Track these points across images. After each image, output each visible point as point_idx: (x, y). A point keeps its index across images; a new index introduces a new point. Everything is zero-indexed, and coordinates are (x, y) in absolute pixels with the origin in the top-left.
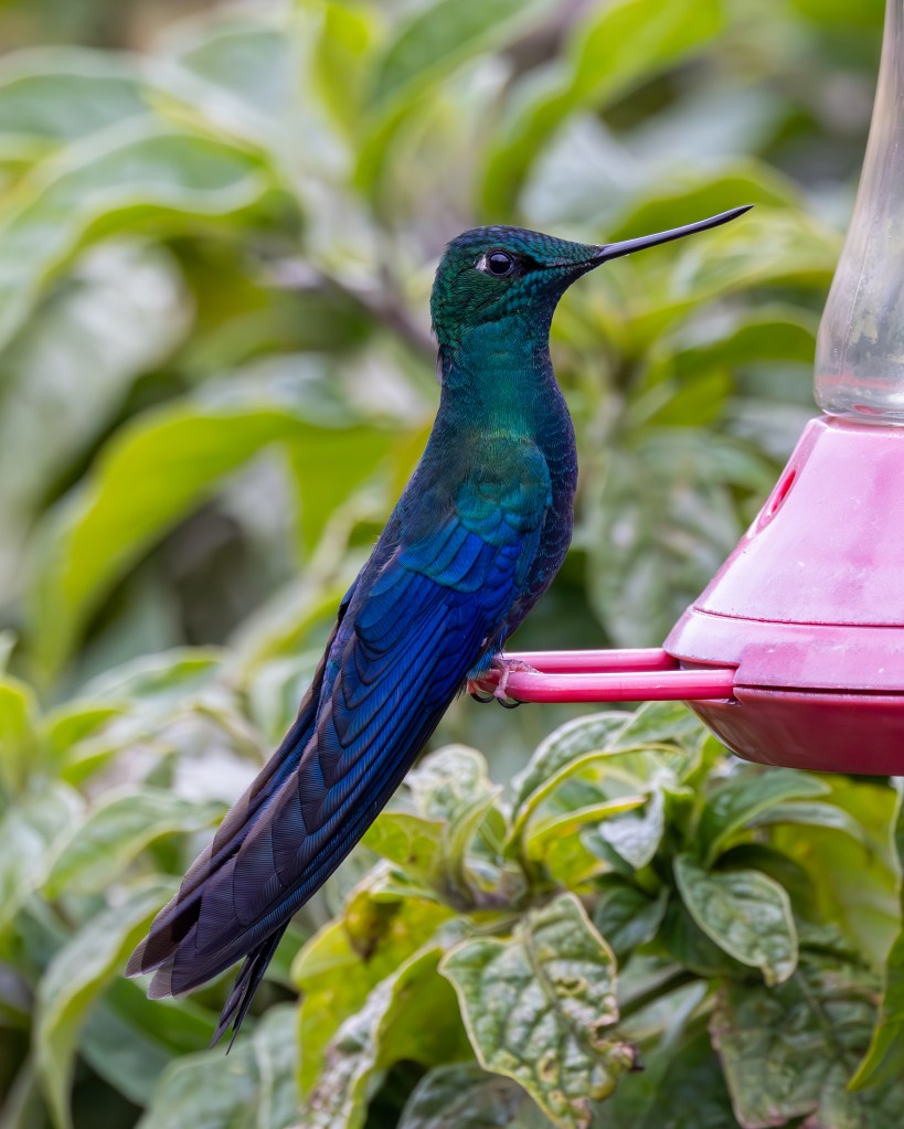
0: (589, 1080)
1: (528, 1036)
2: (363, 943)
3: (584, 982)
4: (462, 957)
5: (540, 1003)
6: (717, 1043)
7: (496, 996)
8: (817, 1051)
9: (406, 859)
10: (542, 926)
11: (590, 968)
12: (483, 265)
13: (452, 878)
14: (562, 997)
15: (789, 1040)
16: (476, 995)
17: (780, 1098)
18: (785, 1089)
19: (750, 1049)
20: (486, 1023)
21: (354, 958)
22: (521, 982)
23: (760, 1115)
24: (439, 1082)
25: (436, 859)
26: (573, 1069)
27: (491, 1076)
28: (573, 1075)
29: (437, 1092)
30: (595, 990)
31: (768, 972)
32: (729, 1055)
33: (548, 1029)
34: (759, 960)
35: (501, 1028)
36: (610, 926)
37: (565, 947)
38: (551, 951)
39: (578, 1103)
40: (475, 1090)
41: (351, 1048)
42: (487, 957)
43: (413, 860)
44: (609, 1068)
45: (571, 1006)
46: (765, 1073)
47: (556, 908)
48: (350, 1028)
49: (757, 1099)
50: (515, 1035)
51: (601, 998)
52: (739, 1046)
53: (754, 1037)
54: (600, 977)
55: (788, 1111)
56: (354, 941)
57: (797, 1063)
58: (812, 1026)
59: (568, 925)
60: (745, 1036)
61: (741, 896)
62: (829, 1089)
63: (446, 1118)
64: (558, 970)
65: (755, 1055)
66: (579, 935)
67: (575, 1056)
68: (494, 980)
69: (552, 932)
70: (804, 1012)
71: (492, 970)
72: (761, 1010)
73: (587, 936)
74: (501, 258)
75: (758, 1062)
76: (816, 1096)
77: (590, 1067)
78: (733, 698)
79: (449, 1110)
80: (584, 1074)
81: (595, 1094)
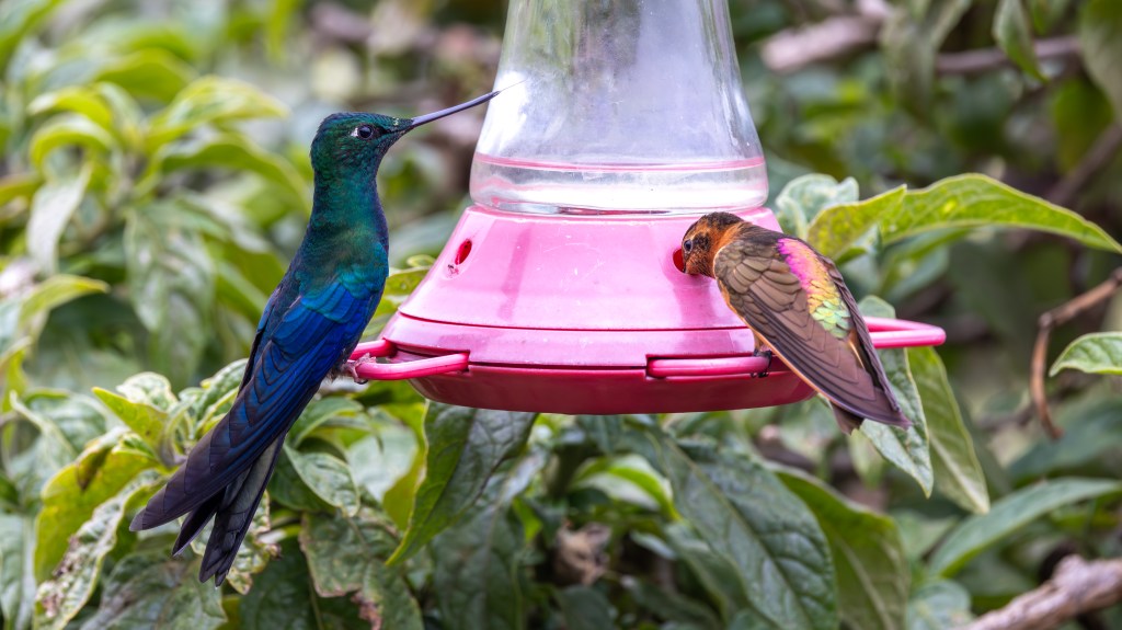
0: (252, 563)
2: (83, 481)
6: (303, 548)
8: (359, 555)
9: (144, 432)
12: (355, 134)
15: (344, 548)
17: (342, 581)
18: (344, 576)
19: (323, 552)
21: (77, 488)
23: (330, 590)
24: (130, 562)
26: (242, 556)
28: (243, 559)
29: (129, 568)
31: (343, 510)
32: (311, 555)
34: (337, 502)
39: (246, 575)
41: (89, 540)
43: (148, 433)
44: (263, 556)
46: (331, 567)
49: (327, 581)
51: (259, 518)
52: (317, 550)
53: (324, 545)
55: (346, 588)
57: (351, 561)
58: (355, 542)
60: (319, 544)
61: (321, 467)
62: (367, 578)
63: (136, 582)
65: (325, 556)
70: (351, 534)
72: (327, 531)
74: (366, 129)
75: (326, 560)
76: (360, 580)
77: (252, 555)
79: (136, 578)
80: (249, 559)
81: (254, 571)
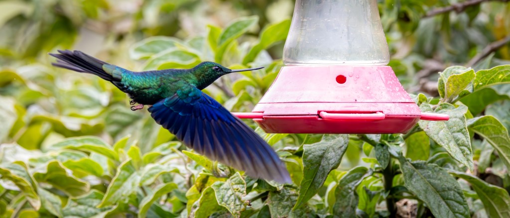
0: (240, 207)
1: (228, 199)
2: (200, 189)
3: (240, 189)
4: (216, 184)
5: (231, 193)
6: (268, 204)
7: (222, 192)
8: (288, 205)
9: (205, 166)
10: (232, 178)
11: (241, 185)
13: (215, 170)
14: (235, 192)
15: (283, 203)
16: (219, 191)
17: (281, 214)
18: (281, 212)
19: (275, 205)
20: (220, 197)
21: (198, 192)
22: (227, 189)
25: (211, 166)
26: (237, 205)
27: (222, 207)
30: (241, 190)
31: (277, 188)
33: (233, 197)
34: (276, 186)
35: (223, 198)
36: (247, 181)
37: (236, 182)
38: (234, 183)
39: (238, 212)
40: (221, 216)
41: (195, 207)
42: (221, 185)
44: (244, 205)
45: (237, 193)
46: (277, 209)
47: (235, 175)
48: (195, 203)
49: (276, 215)
50: (226, 199)
51: (243, 191)
52: (273, 204)
53: (275, 203)
54: (243, 187)
55: (282, 217)
56: (197, 188)
57: (284, 207)
58: (287, 200)
59: (237, 178)
60: (274, 202)
62: (290, 213)
64: (235, 187)
66: (239, 179)
67: (238, 202)
68: (222, 189)
69: (234, 180)
70: (286, 198)
71: (222, 187)
72: (277, 198)
73: (240, 179)
75: (276, 207)
76: (288, 213)
77: (241, 205)
78: (263, 119)
80: (239, 206)
81: (241, 210)
